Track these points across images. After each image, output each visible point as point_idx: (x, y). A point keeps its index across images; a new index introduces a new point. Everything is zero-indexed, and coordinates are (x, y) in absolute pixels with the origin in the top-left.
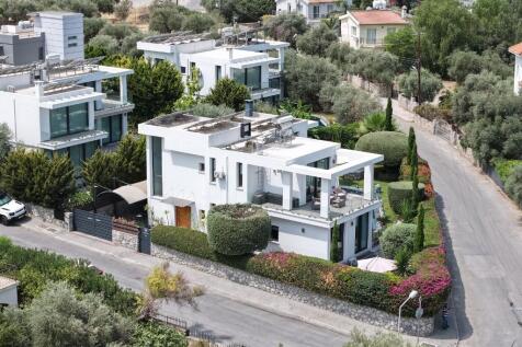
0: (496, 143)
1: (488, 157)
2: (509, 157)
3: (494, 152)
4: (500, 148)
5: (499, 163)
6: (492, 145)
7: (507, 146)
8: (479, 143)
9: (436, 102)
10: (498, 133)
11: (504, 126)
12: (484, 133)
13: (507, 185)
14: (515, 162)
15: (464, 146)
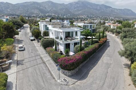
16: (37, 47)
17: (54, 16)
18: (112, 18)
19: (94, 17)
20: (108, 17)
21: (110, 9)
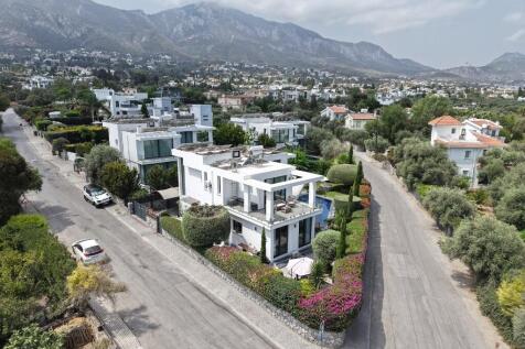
0: (418, 174)
1: (412, 183)
2: (426, 183)
3: (416, 179)
4: (420, 177)
5: (419, 187)
6: (415, 175)
7: (425, 176)
8: (407, 174)
9: (386, 154)
10: (419, 168)
11: (423, 164)
12: (410, 168)
13: (424, 202)
14: (430, 187)
15: (398, 176)
16: (145, 239)
17: (102, 60)
18: (324, 76)
19: (262, 71)
20: (312, 70)
21: (316, 40)
